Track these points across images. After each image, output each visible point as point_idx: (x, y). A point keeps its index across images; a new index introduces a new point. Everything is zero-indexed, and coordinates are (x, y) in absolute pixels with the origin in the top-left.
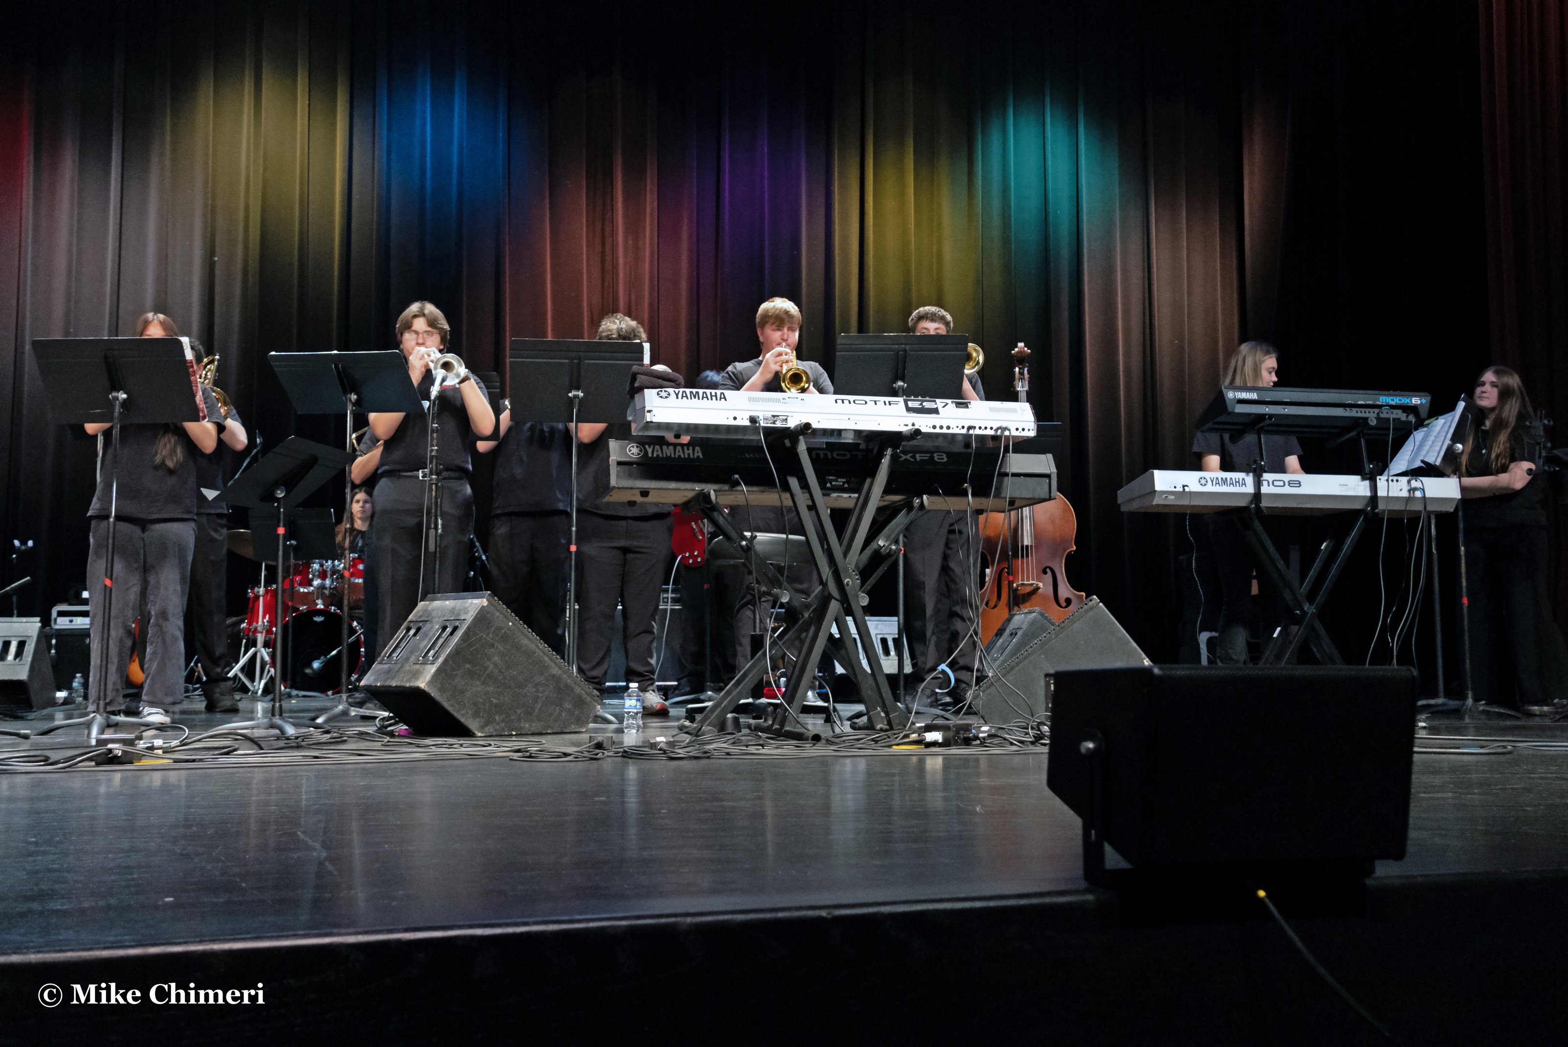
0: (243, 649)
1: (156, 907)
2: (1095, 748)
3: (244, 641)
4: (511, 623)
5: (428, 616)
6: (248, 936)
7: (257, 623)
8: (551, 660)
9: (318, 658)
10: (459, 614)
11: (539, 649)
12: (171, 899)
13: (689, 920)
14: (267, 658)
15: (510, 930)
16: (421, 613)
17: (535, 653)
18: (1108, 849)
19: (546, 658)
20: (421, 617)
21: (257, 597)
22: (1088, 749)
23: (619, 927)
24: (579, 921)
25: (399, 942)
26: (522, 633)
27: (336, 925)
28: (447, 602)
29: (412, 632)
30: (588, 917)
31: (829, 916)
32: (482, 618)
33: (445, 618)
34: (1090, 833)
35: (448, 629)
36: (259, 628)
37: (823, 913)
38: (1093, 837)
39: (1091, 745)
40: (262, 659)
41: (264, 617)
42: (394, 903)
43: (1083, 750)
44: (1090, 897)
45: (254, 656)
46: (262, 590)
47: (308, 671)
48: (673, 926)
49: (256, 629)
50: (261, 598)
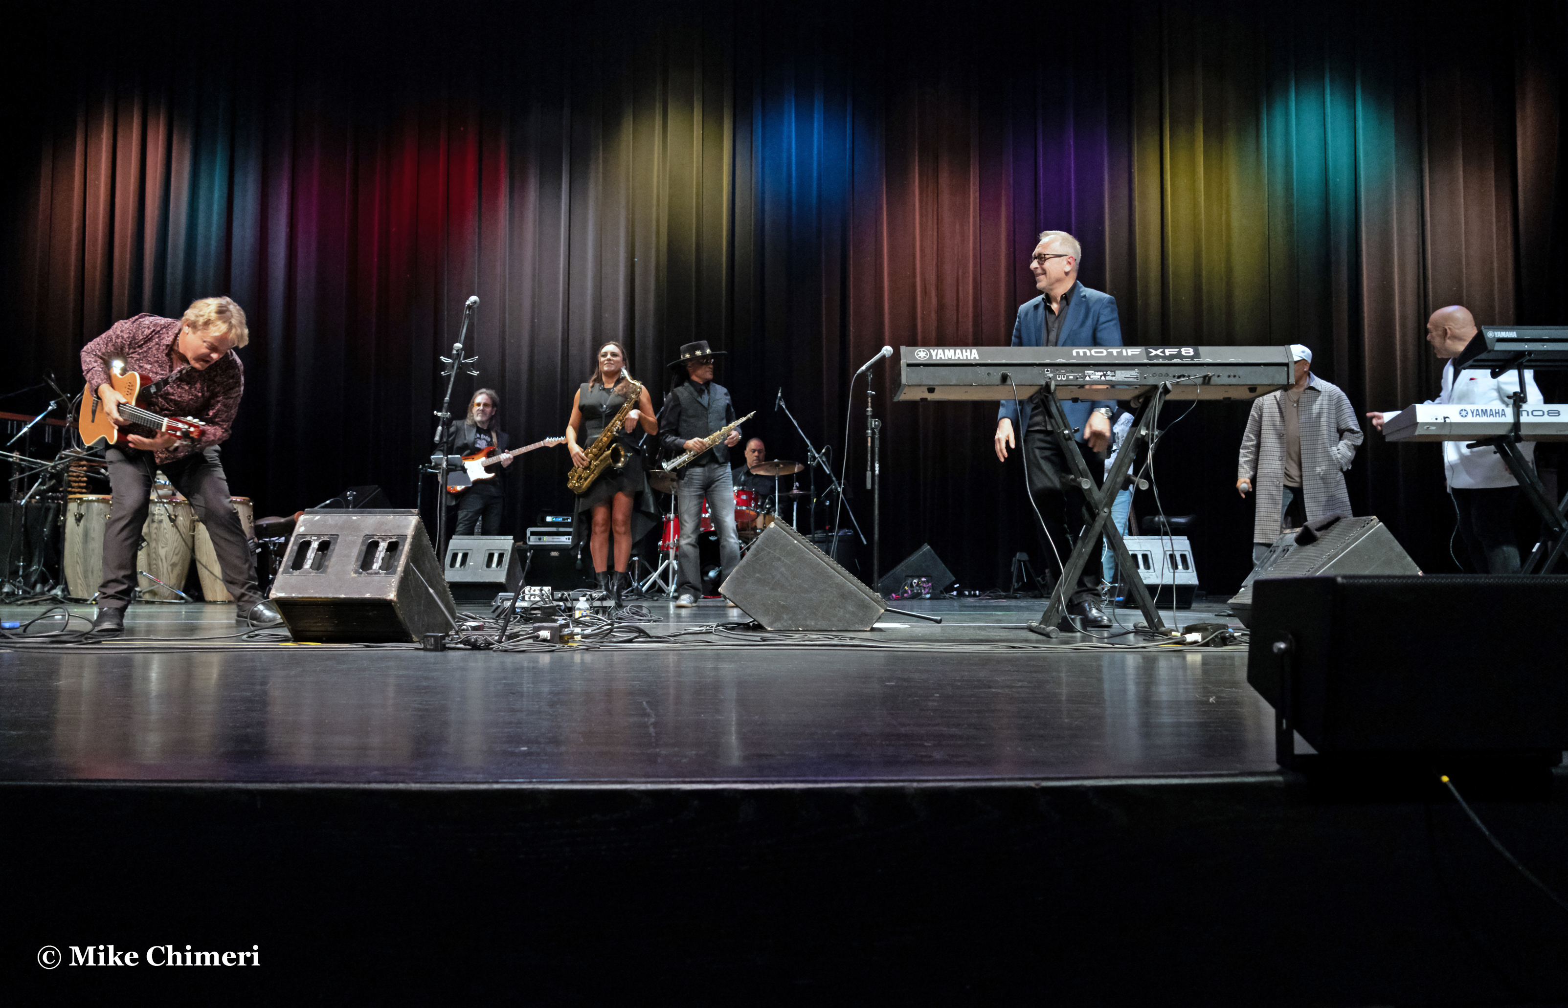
0: (660, 561)
1: (513, 754)
2: (1286, 649)
3: (661, 555)
6: (565, 780)
7: (669, 541)
9: (713, 569)
12: (525, 749)
13: (915, 785)
14: (676, 567)
15: (766, 786)
18: (1297, 736)
21: (669, 520)
22: (1280, 649)
23: (856, 788)
24: (823, 782)
25: (678, 791)
27: (633, 775)
30: (830, 778)
31: (1037, 787)
34: (1282, 724)
36: (671, 546)
37: (1032, 784)
38: (1284, 726)
39: (1282, 646)
40: (674, 568)
41: (674, 537)
42: (684, 760)
43: (1275, 650)
44: (1280, 778)
45: (668, 566)
46: (672, 516)
47: (706, 578)
48: (902, 788)
49: (668, 545)
50: (672, 522)
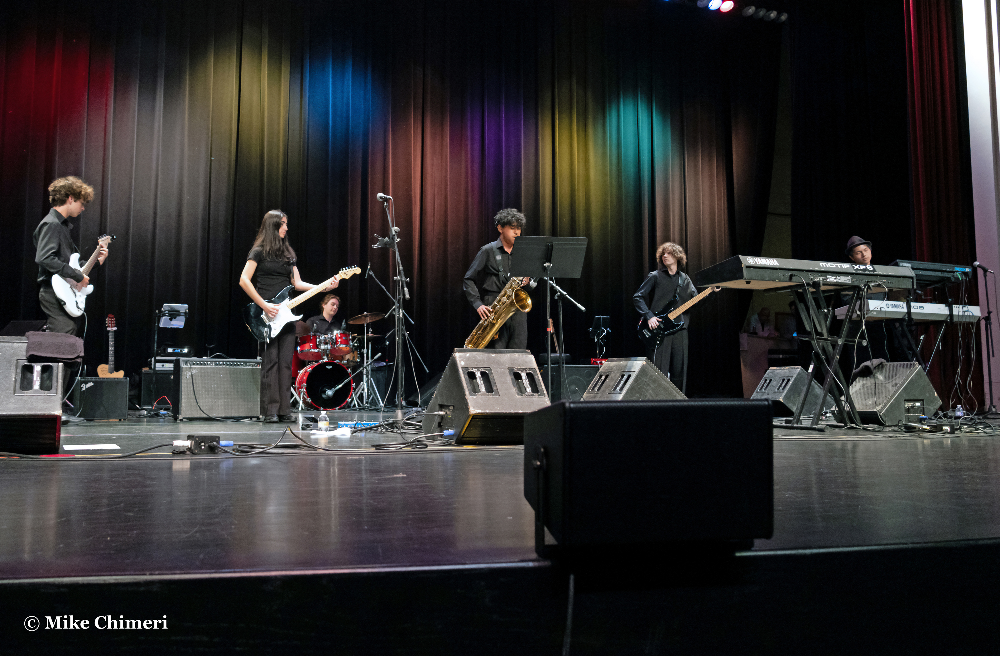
4: (656, 373)
5: (612, 369)
8: (677, 392)
10: (631, 369)
11: (671, 387)
16: (607, 368)
17: (669, 388)
19: (674, 391)
20: (607, 370)
26: (663, 378)
28: (622, 363)
29: (603, 378)
32: (643, 370)
33: (622, 371)
35: (625, 376)
47: (325, 396)
